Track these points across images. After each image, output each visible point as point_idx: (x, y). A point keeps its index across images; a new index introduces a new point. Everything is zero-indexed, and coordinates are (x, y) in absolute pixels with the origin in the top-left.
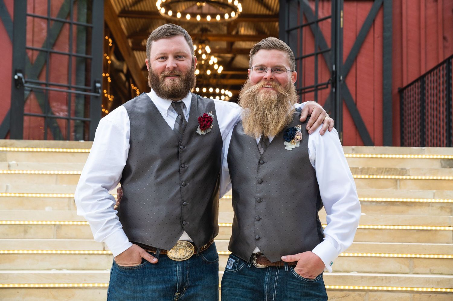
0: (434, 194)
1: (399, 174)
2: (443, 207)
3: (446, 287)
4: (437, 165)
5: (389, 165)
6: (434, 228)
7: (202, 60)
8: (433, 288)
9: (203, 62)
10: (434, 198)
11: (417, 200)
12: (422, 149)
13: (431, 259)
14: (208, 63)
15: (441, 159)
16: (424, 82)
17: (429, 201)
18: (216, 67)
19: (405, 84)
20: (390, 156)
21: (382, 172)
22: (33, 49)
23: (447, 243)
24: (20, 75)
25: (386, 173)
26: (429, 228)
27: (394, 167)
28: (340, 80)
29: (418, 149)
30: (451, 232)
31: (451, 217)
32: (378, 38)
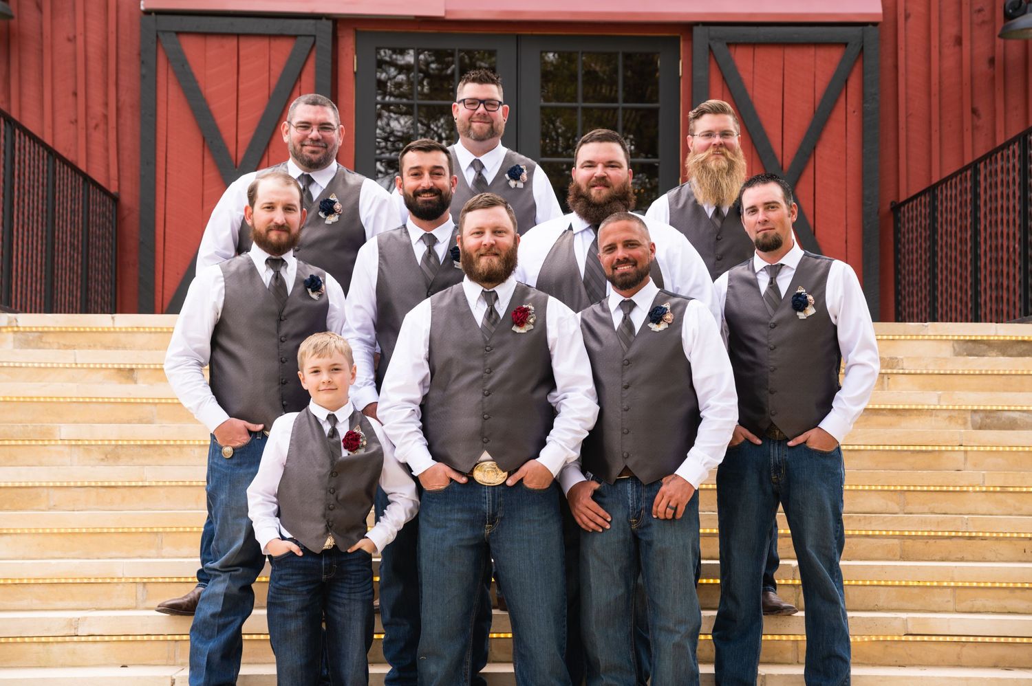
0: (939, 397)
2: (955, 415)
4: (947, 350)
6: (936, 448)
8: (931, 531)
10: (939, 404)
11: (913, 407)
15: (953, 340)
16: (934, 197)
17: (932, 407)
19: (903, 198)
23: (957, 470)
26: (930, 448)
29: (919, 325)
30: (962, 454)
31: (962, 431)
32: (854, 112)
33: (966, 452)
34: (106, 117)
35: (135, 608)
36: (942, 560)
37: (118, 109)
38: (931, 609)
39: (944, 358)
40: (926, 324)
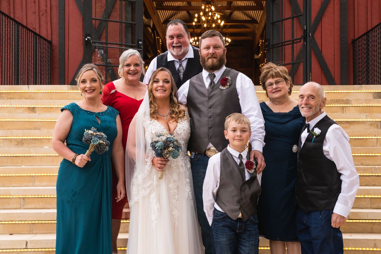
0: (367, 116)
1: (345, 104)
2: (372, 124)
3: (369, 173)
4: (371, 97)
5: (339, 97)
6: (365, 137)
7: (209, 16)
8: (361, 173)
9: (210, 18)
10: (366, 119)
11: (356, 120)
12: (361, 86)
13: (362, 156)
14: (213, 19)
15: (373, 92)
16: (368, 36)
17: (363, 120)
18: (219, 21)
19: (356, 37)
20: (340, 91)
21: (334, 102)
22: (96, 19)
23: (373, 147)
24: (89, 38)
25: (336, 103)
26: (362, 137)
27: (341, 99)
28: (309, 36)
29: (358, 86)
30: (376, 139)
31: (376, 130)
32: (337, 4)
33: (377, 139)
34: (46, 11)
35: (20, 208)
36: (366, 185)
37: (51, 8)
38: (361, 207)
39: (369, 100)
40: (362, 86)
